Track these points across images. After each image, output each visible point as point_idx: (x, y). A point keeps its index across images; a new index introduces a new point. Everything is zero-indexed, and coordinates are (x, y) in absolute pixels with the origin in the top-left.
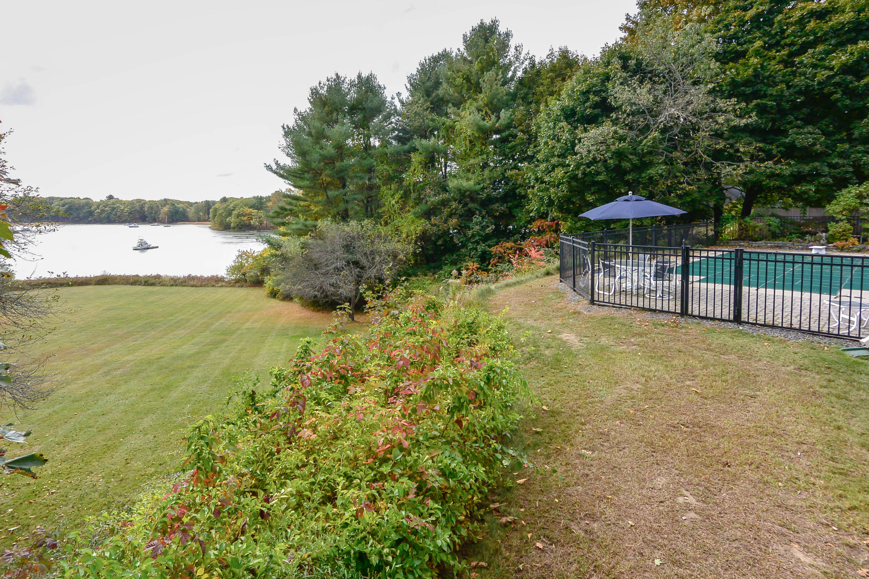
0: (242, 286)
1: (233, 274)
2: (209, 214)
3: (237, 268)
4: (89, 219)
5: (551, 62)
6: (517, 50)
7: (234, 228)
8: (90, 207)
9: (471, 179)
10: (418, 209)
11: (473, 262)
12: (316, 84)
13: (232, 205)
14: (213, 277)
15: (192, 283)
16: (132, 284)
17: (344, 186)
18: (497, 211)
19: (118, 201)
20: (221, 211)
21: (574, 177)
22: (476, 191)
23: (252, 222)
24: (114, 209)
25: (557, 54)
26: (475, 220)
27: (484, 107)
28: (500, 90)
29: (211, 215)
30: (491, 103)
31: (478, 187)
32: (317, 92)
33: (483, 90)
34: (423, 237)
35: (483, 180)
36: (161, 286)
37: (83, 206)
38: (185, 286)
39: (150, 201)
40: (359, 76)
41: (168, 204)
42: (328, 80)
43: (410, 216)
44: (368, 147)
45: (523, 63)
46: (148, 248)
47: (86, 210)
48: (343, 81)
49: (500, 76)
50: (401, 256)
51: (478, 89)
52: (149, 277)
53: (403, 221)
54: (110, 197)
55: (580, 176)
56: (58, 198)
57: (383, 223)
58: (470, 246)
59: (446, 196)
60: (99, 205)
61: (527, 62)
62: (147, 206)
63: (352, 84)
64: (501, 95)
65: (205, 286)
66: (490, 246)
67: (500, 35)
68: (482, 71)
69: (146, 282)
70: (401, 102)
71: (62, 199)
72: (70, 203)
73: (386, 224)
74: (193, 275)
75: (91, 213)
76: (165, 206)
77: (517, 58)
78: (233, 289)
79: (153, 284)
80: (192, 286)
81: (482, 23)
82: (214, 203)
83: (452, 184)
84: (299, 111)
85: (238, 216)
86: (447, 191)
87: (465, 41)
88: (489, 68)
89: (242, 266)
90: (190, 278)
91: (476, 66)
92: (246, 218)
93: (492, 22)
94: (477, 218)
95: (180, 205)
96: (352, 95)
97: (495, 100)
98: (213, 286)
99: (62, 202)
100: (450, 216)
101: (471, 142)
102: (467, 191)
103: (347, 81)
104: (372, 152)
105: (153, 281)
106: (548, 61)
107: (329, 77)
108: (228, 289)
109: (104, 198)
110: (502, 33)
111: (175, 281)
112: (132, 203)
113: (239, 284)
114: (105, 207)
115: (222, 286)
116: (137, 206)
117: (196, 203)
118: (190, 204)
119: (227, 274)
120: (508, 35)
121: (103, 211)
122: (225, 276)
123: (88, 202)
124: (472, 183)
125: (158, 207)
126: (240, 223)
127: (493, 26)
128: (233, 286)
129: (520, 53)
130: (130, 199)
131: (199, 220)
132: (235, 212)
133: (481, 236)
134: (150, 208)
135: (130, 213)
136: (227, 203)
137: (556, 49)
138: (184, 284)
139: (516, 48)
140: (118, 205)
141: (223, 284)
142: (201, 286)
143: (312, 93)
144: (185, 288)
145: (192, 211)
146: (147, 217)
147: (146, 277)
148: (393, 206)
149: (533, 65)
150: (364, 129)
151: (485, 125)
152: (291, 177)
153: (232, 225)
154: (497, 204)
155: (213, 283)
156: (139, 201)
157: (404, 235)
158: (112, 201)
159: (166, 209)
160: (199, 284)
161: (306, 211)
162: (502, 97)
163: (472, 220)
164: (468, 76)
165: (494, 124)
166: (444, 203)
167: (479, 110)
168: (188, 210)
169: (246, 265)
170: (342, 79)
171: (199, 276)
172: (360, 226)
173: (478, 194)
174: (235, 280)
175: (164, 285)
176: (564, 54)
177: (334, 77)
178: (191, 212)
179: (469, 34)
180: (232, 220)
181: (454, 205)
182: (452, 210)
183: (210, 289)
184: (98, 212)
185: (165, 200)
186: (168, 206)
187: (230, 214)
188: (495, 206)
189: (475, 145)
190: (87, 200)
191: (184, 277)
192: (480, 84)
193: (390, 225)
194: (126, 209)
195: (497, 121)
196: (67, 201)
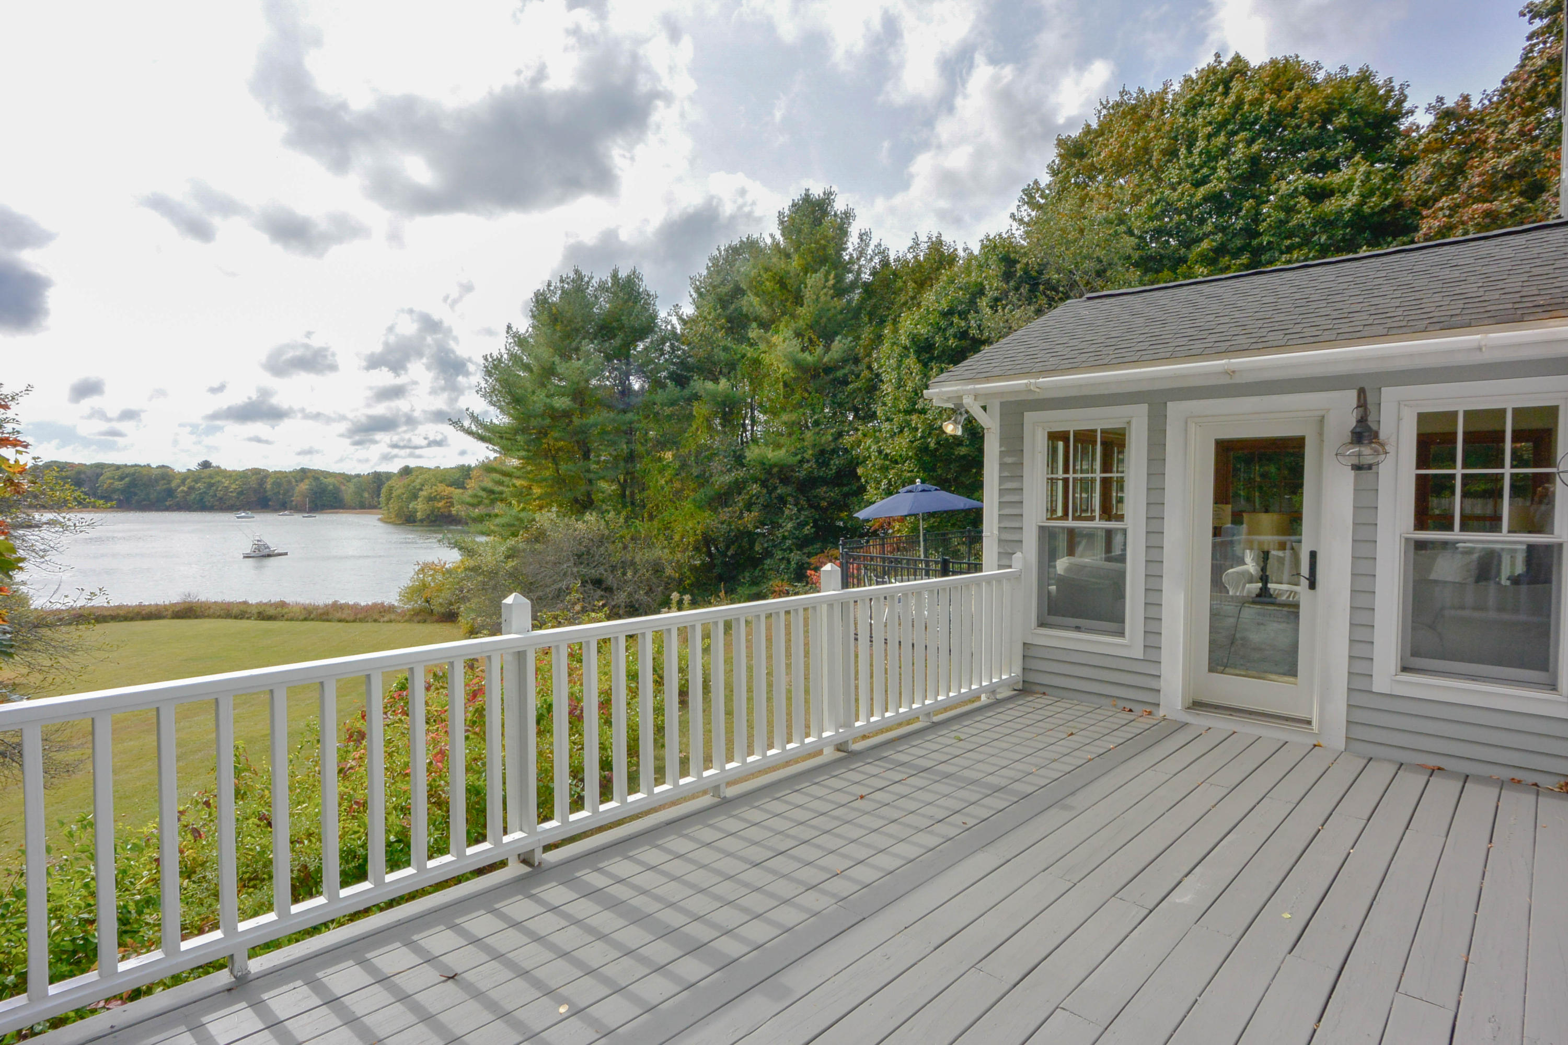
0: (425, 621)
1: (409, 600)
2: (379, 496)
3: (418, 590)
4: (167, 503)
5: (915, 257)
6: (862, 240)
7: (422, 521)
8: (169, 482)
9: (783, 446)
10: (700, 494)
11: (783, 580)
12: (541, 287)
13: (418, 481)
14: (375, 605)
15: (339, 615)
16: (236, 617)
17: (586, 456)
18: (824, 499)
19: (219, 471)
20: (399, 492)
21: (924, 449)
22: (790, 466)
23: (454, 511)
24: (211, 485)
25: (924, 246)
26: (787, 512)
27: (806, 330)
28: (832, 304)
29: (383, 499)
30: (817, 322)
31: (794, 460)
32: (545, 301)
33: (805, 302)
34: (707, 540)
35: (804, 450)
36: (287, 620)
37: (157, 481)
38: (328, 620)
39: (275, 472)
40: (615, 276)
41: (308, 478)
42: (562, 281)
43: (688, 505)
44: (626, 391)
45: (871, 260)
46: (269, 556)
47: (161, 487)
48: (588, 283)
49: (831, 282)
50: (669, 571)
51: (798, 300)
52: (265, 604)
53: (677, 513)
54: (206, 465)
55: (932, 445)
56: (112, 465)
57: (646, 515)
58: (779, 554)
59: (741, 473)
60: (184, 477)
61: (877, 260)
62: (270, 481)
63: (602, 287)
64: (833, 311)
65: (361, 620)
66: (809, 555)
67: (836, 215)
68: (806, 270)
69: (259, 613)
70: (680, 318)
71: (118, 467)
72: (133, 474)
73: (651, 518)
74: (343, 602)
75: (170, 493)
76: (302, 480)
77: (862, 253)
78: (408, 626)
79: (270, 618)
80: (340, 621)
81: (807, 195)
82: (389, 476)
83: (752, 453)
84: (514, 330)
85: (430, 499)
86: (743, 466)
87: (782, 222)
88: (817, 267)
89: (424, 586)
90: (336, 606)
91: (796, 263)
92: (440, 504)
93: (824, 194)
94: (790, 510)
95: (330, 480)
96: (604, 304)
97: (824, 319)
98: (375, 621)
99: (119, 473)
100: (749, 507)
101: (786, 385)
102: (775, 465)
103: (595, 282)
104: (634, 400)
105: (272, 612)
106: (910, 256)
107: (564, 276)
108: (400, 626)
109: (194, 466)
110: (839, 212)
111: (310, 613)
112: (243, 475)
113: (420, 618)
114: (196, 481)
115: (391, 621)
116: (253, 483)
117: (358, 476)
118: (347, 478)
119: (400, 600)
120: (848, 215)
121: (191, 488)
122: (396, 604)
123: (165, 474)
124: (782, 453)
125: (289, 482)
126: (432, 512)
127: (824, 200)
128: (410, 620)
129: (867, 245)
130: (240, 468)
131: (363, 506)
132: (423, 493)
133: (797, 538)
134: (277, 484)
135: (241, 493)
136: (412, 478)
137: (923, 238)
138: (325, 617)
139: (861, 236)
140: (219, 478)
141: (393, 617)
142: (354, 621)
143: (537, 301)
144: (327, 624)
145: (350, 491)
146: (270, 500)
147: (259, 604)
148: (663, 488)
149: (885, 263)
150: (620, 361)
151: (805, 360)
152: (497, 440)
153: (419, 515)
154: (824, 489)
155: (376, 616)
156: (256, 472)
157: (677, 537)
158: (207, 471)
159: (304, 486)
160: (351, 618)
161: (523, 495)
162: (835, 315)
163: (783, 513)
164: (781, 278)
165: (821, 359)
166: (738, 486)
167: (798, 334)
168: (343, 488)
169: (432, 584)
170: (586, 279)
171: (351, 603)
172: (603, 522)
173: (793, 471)
174: (413, 610)
175: (292, 619)
176: (936, 245)
177: (572, 275)
178: (348, 492)
179: (787, 212)
180: (420, 507)
181: (755, 488)
182: (751, 498)
183: (370, 626)
184: (183, 491)
185: (303, 471)
186: (307, 481)
187: (415, 497)
188: (822, 491)
189: (793, 390)
190: (163, 470)
191: (326, 606)
192: (801, 291)
193: (656, 520)
194: (234, 486)
195: (826, 352)
196: (127, 471)
